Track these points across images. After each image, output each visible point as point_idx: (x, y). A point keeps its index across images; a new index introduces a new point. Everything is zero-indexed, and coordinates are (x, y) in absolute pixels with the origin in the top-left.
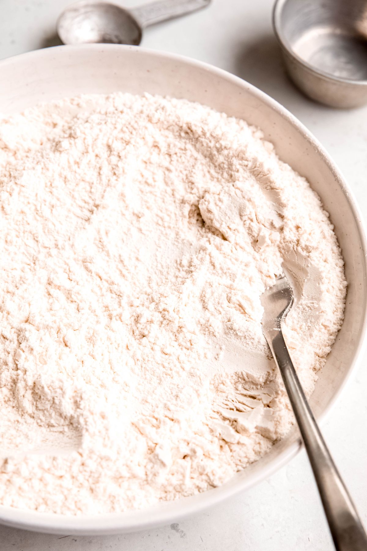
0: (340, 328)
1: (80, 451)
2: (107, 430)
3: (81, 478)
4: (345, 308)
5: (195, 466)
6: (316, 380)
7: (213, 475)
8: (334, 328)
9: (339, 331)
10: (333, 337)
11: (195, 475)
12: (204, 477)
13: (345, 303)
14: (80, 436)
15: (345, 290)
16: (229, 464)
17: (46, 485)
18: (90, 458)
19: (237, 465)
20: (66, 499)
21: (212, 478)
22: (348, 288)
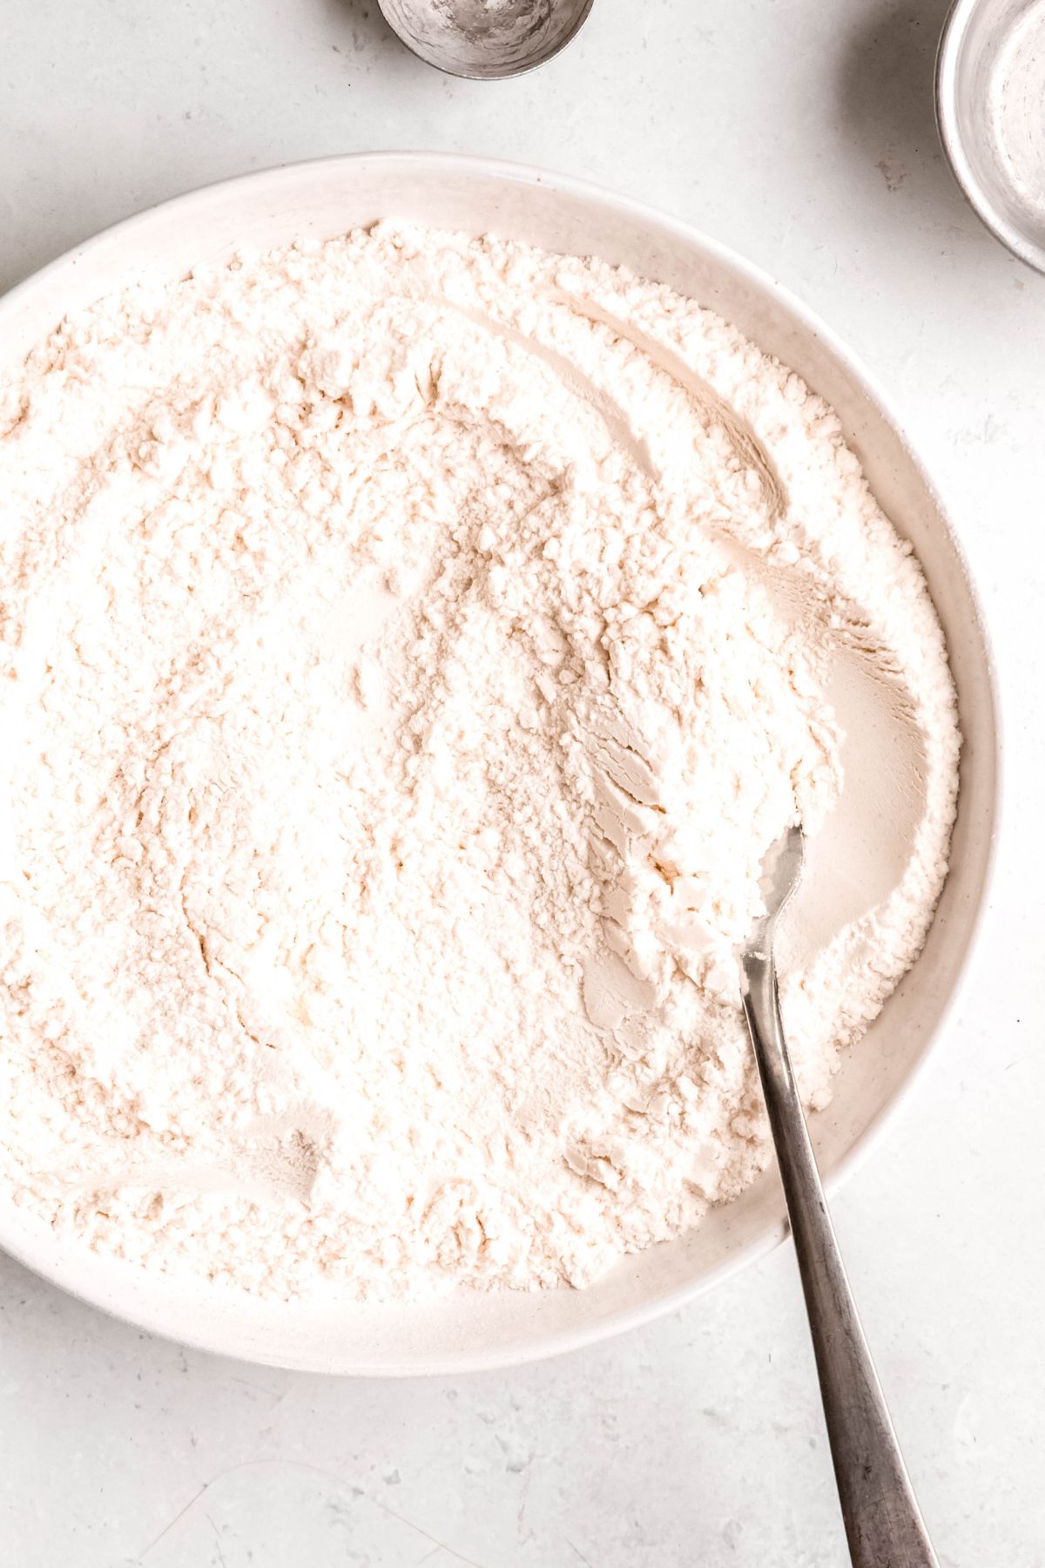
0: (909, 966)
1: (307, 1203)
2: (367, 1168)
3: (302, 1244)
4: (931, 924)
5: (538, 1242)
6: (834, 1071)
7: (573, 1263)
8: (896, 969)
9: (907, 972)
10: (889, 986)
11: (537, 1260)
12: (554, 1263)
13: (934, 911)
14: (312, 1171)
15: (942, 882)
16: (611, 1241)
17: (233, 1246)
18: (326, 1215)
19: (627, 1242)
20: (271, 1273)
21: (569, 1268)
22: (948, 879)
